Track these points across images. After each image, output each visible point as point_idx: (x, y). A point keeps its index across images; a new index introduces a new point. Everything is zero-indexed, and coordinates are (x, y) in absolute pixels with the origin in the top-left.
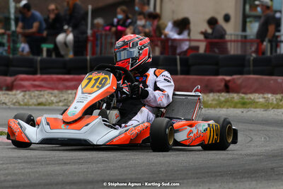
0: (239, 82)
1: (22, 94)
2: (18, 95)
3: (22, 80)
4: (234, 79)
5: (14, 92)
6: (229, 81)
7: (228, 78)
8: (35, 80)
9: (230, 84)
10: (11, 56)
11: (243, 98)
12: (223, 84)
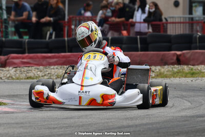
0: (188, 56)
1: (14, 69)
2: (11, 71)
3: (13, 58)
4: (184, 54)
5: (7, 68)
6: (180, 55)
7: (179, 53)
8: (23, 58)
9: (181, 58)
10: (4, 39)
11: (192, 70)
12: (175, 58)
